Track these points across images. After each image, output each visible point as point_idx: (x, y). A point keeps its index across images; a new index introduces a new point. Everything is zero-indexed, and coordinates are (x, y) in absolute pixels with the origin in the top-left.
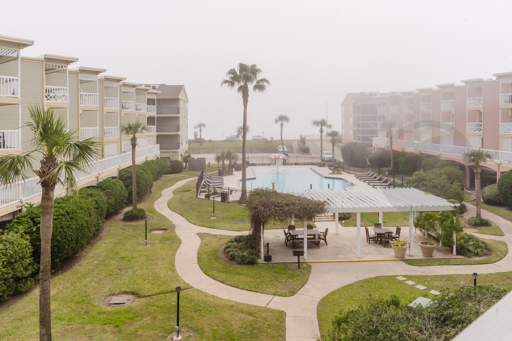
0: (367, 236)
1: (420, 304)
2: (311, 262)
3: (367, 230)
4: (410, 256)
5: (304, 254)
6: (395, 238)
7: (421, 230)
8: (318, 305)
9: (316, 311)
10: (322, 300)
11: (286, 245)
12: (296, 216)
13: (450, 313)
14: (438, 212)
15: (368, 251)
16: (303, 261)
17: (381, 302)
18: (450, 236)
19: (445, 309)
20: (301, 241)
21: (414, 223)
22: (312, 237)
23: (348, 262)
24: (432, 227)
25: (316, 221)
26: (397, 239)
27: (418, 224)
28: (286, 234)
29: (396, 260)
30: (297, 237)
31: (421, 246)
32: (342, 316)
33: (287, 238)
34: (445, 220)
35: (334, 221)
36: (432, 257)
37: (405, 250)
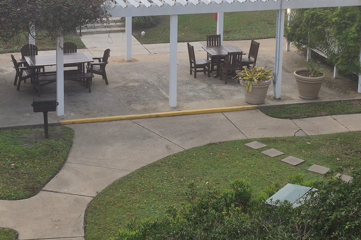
0: (191, 63)
1: (286, 201)
2: (73, 123)
3: (191, 50)
4: (275, 98)
5: (59, 107)
6: (247, 64)
7: (298, 46)
8: (86, 211)
9: (82, 225)
10: (95, 199)
11: (18, 89)
12: (39, 26)
13: (342, 216)
14: (333, 9)
15: (192, 94)
16: (56, 122)
17: (213, 197)
18: (355, 57)
19: (333, 208)
20: (51, 77)
21: (286, 30)
22: (76, 68)
23: (150, 117)
24: (322, 38)
25: (85, 33)
26: (251, 65)
27: (293, 35)
28: (17, 65)
29: (248, 109)
30: (42, 70)
31: (296, 78)
32: (134, 233)
33: (19, 73)
34: (346, 25)
35: (124, 31)
36: (317, 98)
37: (266, 88)
